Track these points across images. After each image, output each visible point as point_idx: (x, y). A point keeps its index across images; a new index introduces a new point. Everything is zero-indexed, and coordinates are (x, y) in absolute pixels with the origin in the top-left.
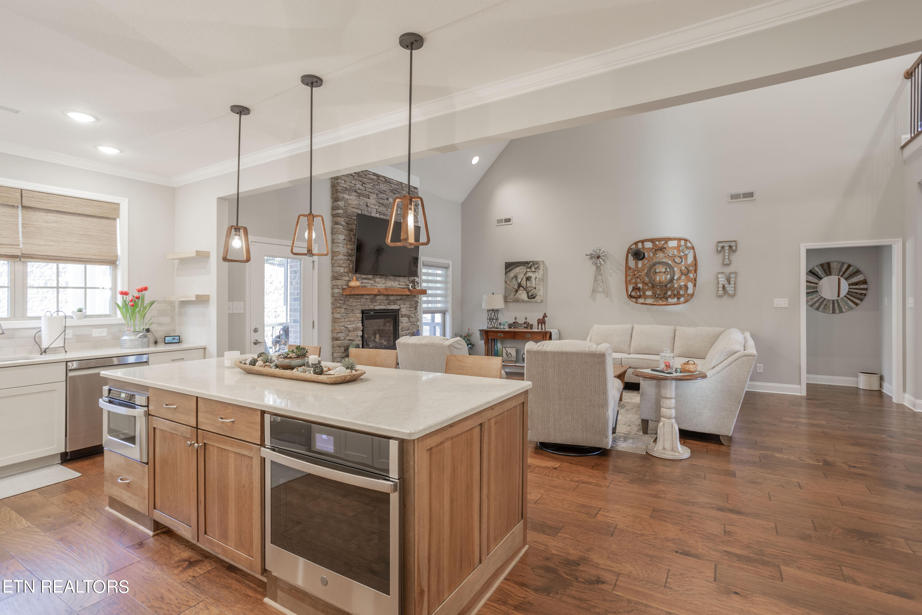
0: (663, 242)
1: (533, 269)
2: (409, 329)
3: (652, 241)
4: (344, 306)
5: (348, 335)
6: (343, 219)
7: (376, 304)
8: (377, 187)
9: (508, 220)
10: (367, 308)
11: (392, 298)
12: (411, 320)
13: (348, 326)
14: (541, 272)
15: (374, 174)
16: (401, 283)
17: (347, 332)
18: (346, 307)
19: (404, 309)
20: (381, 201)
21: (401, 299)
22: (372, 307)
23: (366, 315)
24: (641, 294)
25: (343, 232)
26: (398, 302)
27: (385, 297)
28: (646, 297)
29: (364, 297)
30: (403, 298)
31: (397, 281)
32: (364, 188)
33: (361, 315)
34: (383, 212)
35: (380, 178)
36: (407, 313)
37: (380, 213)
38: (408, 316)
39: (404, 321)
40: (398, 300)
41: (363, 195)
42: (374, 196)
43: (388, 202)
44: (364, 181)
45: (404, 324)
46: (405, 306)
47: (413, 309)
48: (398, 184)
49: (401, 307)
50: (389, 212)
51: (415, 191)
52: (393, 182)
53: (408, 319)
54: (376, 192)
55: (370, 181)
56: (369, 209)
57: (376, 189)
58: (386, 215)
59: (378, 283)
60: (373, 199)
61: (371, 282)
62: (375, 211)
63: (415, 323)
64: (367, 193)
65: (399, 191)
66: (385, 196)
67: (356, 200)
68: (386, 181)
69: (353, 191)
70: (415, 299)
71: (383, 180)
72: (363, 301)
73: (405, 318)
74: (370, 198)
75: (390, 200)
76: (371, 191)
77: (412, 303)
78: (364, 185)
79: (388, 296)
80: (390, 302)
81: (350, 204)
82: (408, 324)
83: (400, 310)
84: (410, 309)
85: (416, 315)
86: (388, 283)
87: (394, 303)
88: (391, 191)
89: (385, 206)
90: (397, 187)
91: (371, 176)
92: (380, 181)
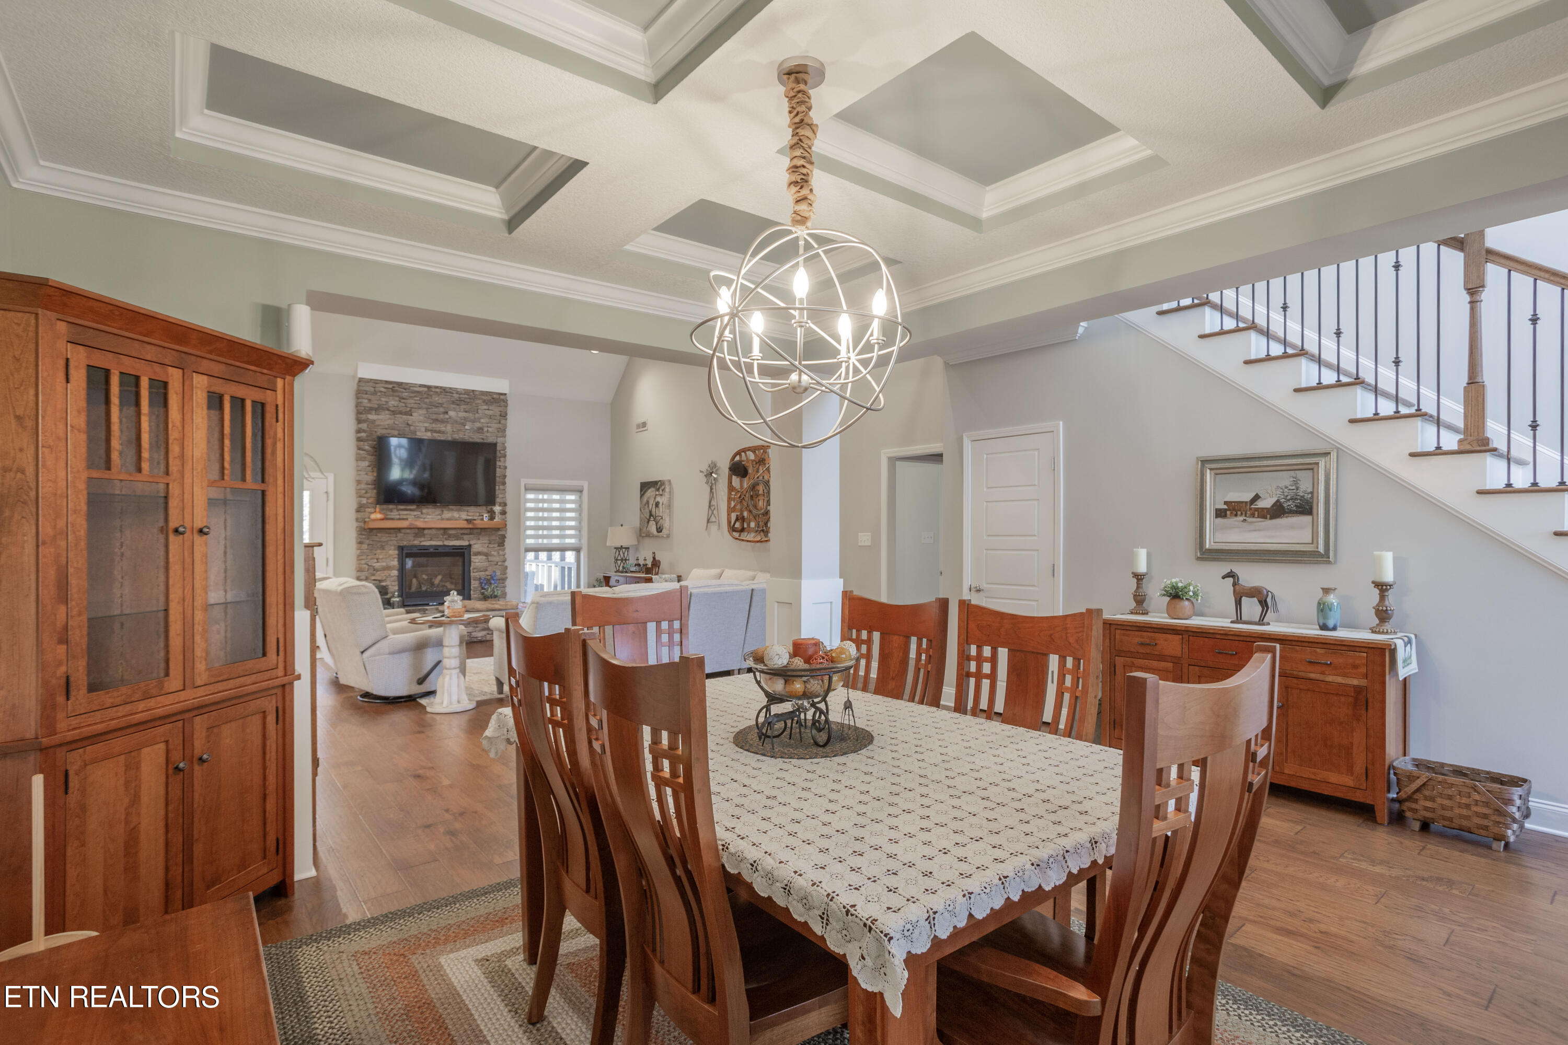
0: (762, 451)
1: (661, 492)
2: (486, 570)
3: (753, 449)
4: (368, 542)
5: (374, 575)
6: (366, 443)
7: (423, 539)
8: (427, 400)
9: (644, 424)
10: (405, 543)
11: (451, 532)
12: (491, 558)
13: (374, 565)
14: (667, 495)
15: (421, 386)
16: (470, 514)
17: (371, 571)
18: (371, 542)
19: (478, 546)
20: (435, 417)
21: (470, 534)
22: (416, 542)
23: (405, 553)
24: (745, 526)
25: (365, 458)
26: (465, 537)
27: (442, 531)
28: (749, 530)
29: (403, 531)
30: (475, 531)
31: (464, 511)
32: (403, 405)
33: (397, 552)
34: (437, 429)
35: (434, 390)
36: (485, 550)
37: (432, 431)
38: (486, 555)
39: (477, 561)
40: (467, 534)
41: (400, 413)
42: (421, 412)
43: (447, 416)
44: (405, 395)
45: (477, 564)
46: (479, 542)
47: (496, 546)
48: (467, 392)
49: (472, 542)
50: (449, 428)
51: (502, 397)
52: (457, 391)
53: (484, 557)
54: (424, 406)
55: (413, 395)
56: (412, 428)
57: (426, 403)
58: (443, 432)
59: (427, 514)
60: (420, 415)
61: (415, 513)
62: (423, 429)
63: (499, 563)
64: (408, 409)
65: (468, 400)
66: (442, 410)
67: (390, 419)
68: (445, 391)
69: (383, 409)
70: (500, 533)
71: (437, 390)
72: (400, 535)
73: (480, 557)
74: (413, 414)
75: (452, 413)
76: (416, 406)
77: (493, 538)
78: (403, 401)
79: (445, 529)
80: (450, 537)
81: (378, 425)
82: (486, 564)
83: (473, 546)
84: (491, 546)
85: (501, 553)
86: (447, 514)
87: (457, 538)
88: (453, 403)
89: (442, 421)
90: (464, 396)
91: (415, 389)
92: (431, 393)
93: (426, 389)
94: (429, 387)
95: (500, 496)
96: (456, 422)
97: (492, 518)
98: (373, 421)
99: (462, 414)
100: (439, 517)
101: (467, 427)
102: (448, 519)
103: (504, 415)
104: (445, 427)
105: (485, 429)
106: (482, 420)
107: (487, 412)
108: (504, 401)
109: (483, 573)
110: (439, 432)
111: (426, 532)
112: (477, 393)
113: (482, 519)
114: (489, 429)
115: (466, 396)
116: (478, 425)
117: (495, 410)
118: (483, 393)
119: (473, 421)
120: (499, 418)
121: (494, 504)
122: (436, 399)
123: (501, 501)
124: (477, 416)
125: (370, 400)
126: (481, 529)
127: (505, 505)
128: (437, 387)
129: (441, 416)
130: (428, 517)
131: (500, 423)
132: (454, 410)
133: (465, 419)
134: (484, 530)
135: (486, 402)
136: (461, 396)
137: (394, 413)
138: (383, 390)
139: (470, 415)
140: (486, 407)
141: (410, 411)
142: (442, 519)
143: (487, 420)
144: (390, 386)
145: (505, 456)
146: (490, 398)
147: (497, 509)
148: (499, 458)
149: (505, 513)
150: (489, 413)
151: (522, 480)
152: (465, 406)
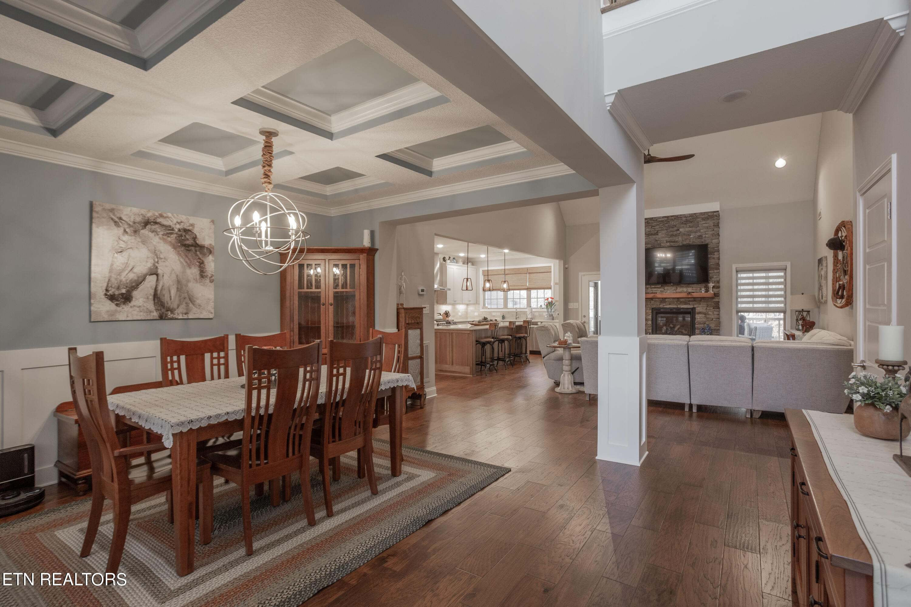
1: (822, 267)
2: (705, 323)
7: (664, 304)
8: (667, 225)
10: (655, 306)
11: (682, 300)
12: (708, 316)
15: (663, 217)
16: (694, 289)
19: (699, 308)
20: (671, 233)
21: (695, 301)
22: (661, 306)
23: (656, 311)
26: (691, 303)
27: (676, 300)
29: (654, 300)
30: (697, 299)
31: (690, 287)
32: (653, 230)
33: (651, 311)
34: (673, 240)
35: (670, 218)
36: (704, 311)
37: (670, 242)
38: (705, 314)
39: (698, 317)
40: (692, 301)
41: (652, 234)
42: (663, 232)
43: (679, 232)
44: (653, 224)
45: (698, 319)
46: (700, 306)
47: (712, 308)
48: (691, 215)
49: (695, 306)
50: (680, 239)
51: (715, 214)
52: (685, 216)
53: (704, 315)
54: (665, 228)
55: (659, 223)
56: (658, 242)
57: (666, 227)
58: (677, 242)
59: (667, 290)
60: (663, 234)
61: (661, 289)
62: (665, 242)
63: (714, 320)
64: (656, 232)
65: (692, 220)
66: (675, 229)
68: (677, 217)
70: (714, 300)
71: (673, 218)
72: (652, 302)
73: (701, 315)
74: (659, 234)
75: (681, 230)
76: (660, 229)
77: (709, 303)
78: (653, 228)
79: (678, 298)
80: (681, 303)
82: (704, 320)
83: (696, 309)
84: (708, 308)
85: (715, 313)
86: (679, 289)
87: (685, 303)
88: (682, 223)
89: (676, 235)
90: (689, 218)
91: (660, 220)
92: (669, 220)
93: (666, 219)
94: (667, 217)
95: (715, 277)
96: (684, 234)
97: (707, 291)
99: (688, 229)
100: (675, 291)
101: (691, 236)
102: (680, 292)
103: (717, 225)
104: (678, 238)
105: (704, 236)
106: (702, 231)
107: (704, 225)
108: (716, 216)
109: (703, 325)
110: (674, 242)
111: (667, 300)
112: (698, 214)
113: (701, 292)
114: (707, 236)
115: (691, 218)
116: (699, 234)
117: (711, 223)
119: (696, 232)
120: (713, 227)
121: (709, 283)
122: (672, 223)
123: (715, 280)
124: (698, 228)
126: (701, 298)
127: (718, 282)
128: (672, 216)
129: (675, 233)
130: (668, 291)
131: (713, 230)
132: (683, 227)
133: (691, 232)
134: (702, 299)
135: (704, 219)
137: (649, 235)
139: (694, 229)
140: (704, 222)
141: (657, 232)
142: (677, 293)
143: (705, 230)
145: (718, 251)
146: (706, 216)
147: (711, 285)
148: (713, 253)
149: (718, 287)
150: (706, 225)
151: (733, 265)
152: (690, 224)
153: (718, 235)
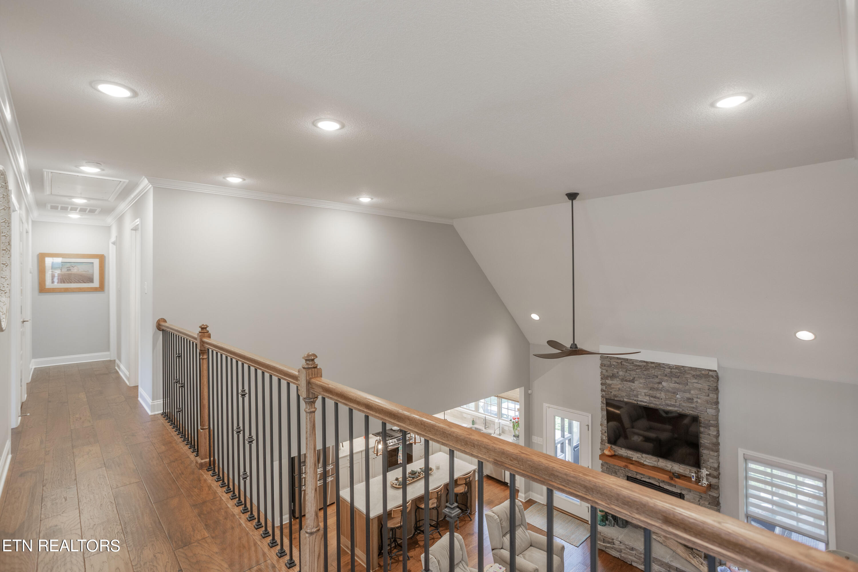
8: (645, 373)
10: (631, 476)
16: (681, 468)
19: (689, 497)
20: (651, 385)
22: (638, 477)
31: (677, 465)
34: (654, 395)
35: (649, 365)
37: (649, 396)
41: (627, 381)
42: (641, 381)
43: (661, 386)
44: (629, 368)
48: (678, 367)
50: (663, 395)
51: (711, 373)
52: (670, 367)
54: (643, 376)
55: (635, 368)
56: (635, 392)
57: (644, 375)
58: (659, 398)
59: (646, 458)
60: (641, 383)
61: (638, 455)
62: (643, 394)
65: (679, 374)
66: (657, 380)
67: (620, 384)
68: (658, 366)
69: (616, 377)
70: (710, 493)
71: (653, 365)
74: (636, 382)
75: (664, 384)
76: (637, 376)
77: (703, 495)
78: (628, 372)
81: (613, 388)
86: (662, 463)
88: (666, 375)
89: (657, 389)
90: (675, 370)
91: (637, 364)
92: (648, 367)
93: (645, 364)
94: (647, 362)
95: (711, 461)
96: (668, 391)
98: (610, 385)
99: (672, 385)
100: (656, 463)
101: (678, 396)
103: (715, 390)
104: (661, 393)
105: (695, 400)
106: (692, 392)
107: (695, 385)
110: (655, 397)
112: (687, 368)
115: (677, 371)
116: (688, 395)
117: (704, 384)
118: (692, 369)
119: (684, 392)
121: (701, 468)
122: (653, 372)
123: (712, 466)
124: (687, 387)
125: (607, 371)
127: (717, 469)
128: (652, 363)
129: (656, 386)
130: (648, 461)
131: (708, 395)
132: (667, 381)
133: (677, 390)
135: (695, 377)
136: (672, 370)
137: (623, 380)
138: (614, 363)
139: (681, 387)
140: (695, 381)
141: (633, 379)
143: (697, 392)
144: (620, 361)
145: (717, 426)
146: (698, 373)
147: (704, 472)
148: (708, 426)
149: (718, 477)
150: (699, 386)
151: (739, 449)
152: (676, 379)
153: (717, 403)
